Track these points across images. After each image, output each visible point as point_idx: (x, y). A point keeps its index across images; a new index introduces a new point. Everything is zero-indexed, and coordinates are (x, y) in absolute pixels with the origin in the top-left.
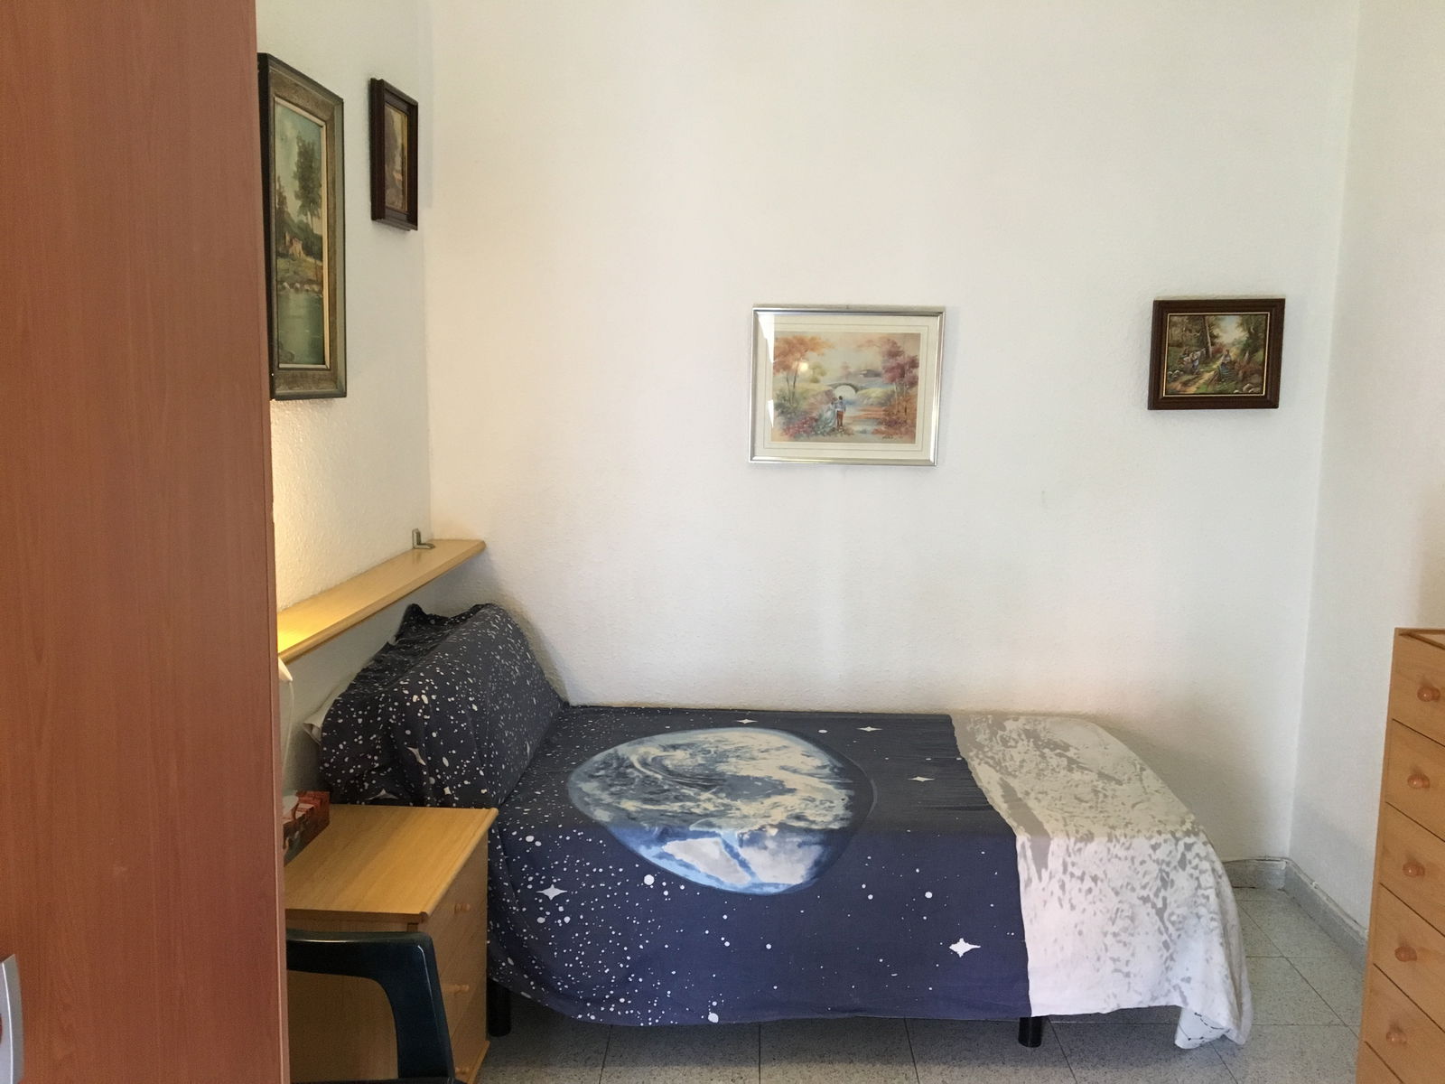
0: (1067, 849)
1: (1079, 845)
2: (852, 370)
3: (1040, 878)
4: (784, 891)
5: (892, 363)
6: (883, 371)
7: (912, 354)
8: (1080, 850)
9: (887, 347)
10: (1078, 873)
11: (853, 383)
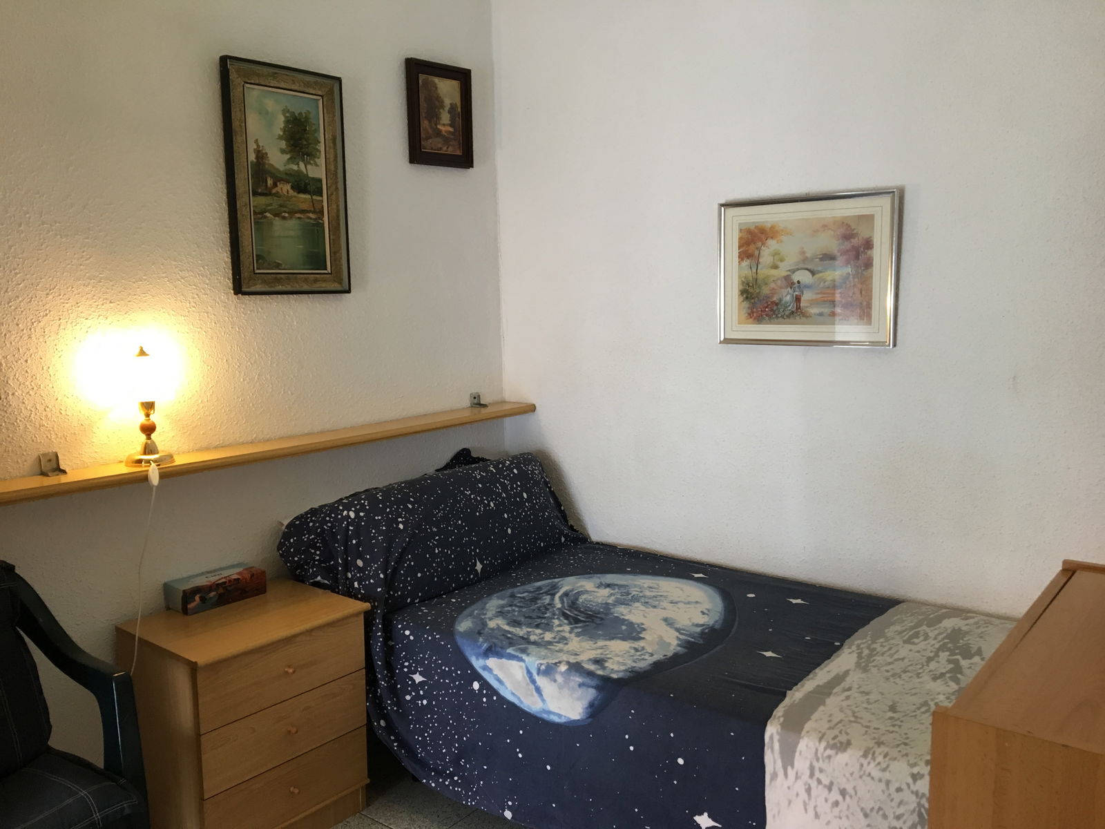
0: (816, 753)
1: (829, 752)
2: (809, 255)
3: (786, 775)
4: (565, 722)
5: (847, 245)
6: (839, 254)
7: (867, 236)
8: (829, 757)
9: (841, 231)
10: (826, 781)
11: (809, 267)
